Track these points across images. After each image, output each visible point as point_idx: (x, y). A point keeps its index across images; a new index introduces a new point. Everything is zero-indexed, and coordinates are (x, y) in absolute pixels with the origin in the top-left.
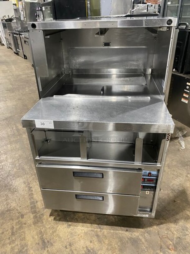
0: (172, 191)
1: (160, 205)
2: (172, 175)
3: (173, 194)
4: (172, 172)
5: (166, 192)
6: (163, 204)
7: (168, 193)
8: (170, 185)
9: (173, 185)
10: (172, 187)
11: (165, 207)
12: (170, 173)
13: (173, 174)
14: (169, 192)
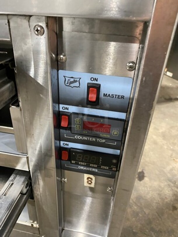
0: (169, 183)
1: (137, 214)
2: (170, 152)
3: (172, 190)
4: (170, 146)
5: (156, 184)
6: (147, 211)
7: (160, 186)
8: (165, 170)
9: (171, 170)
10: (169, 175)
11: (149, 222)
12: (166, 147)
13: (173, 150)
14: (162, 185)
